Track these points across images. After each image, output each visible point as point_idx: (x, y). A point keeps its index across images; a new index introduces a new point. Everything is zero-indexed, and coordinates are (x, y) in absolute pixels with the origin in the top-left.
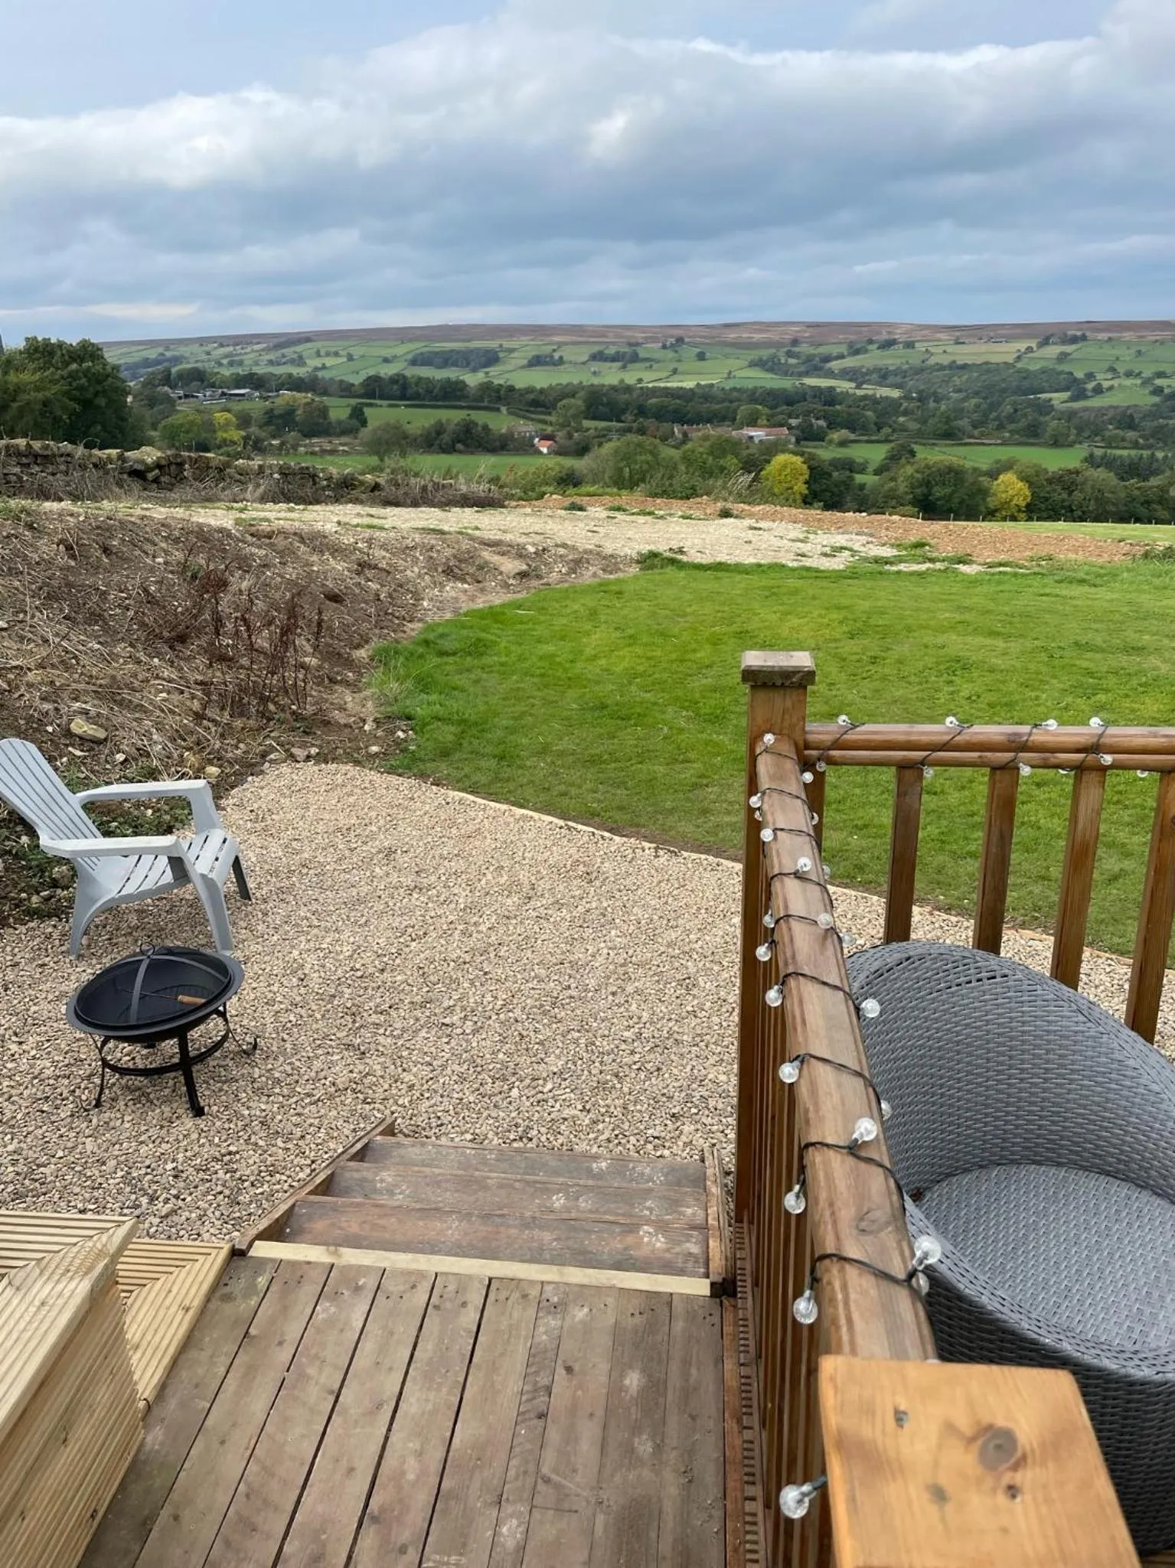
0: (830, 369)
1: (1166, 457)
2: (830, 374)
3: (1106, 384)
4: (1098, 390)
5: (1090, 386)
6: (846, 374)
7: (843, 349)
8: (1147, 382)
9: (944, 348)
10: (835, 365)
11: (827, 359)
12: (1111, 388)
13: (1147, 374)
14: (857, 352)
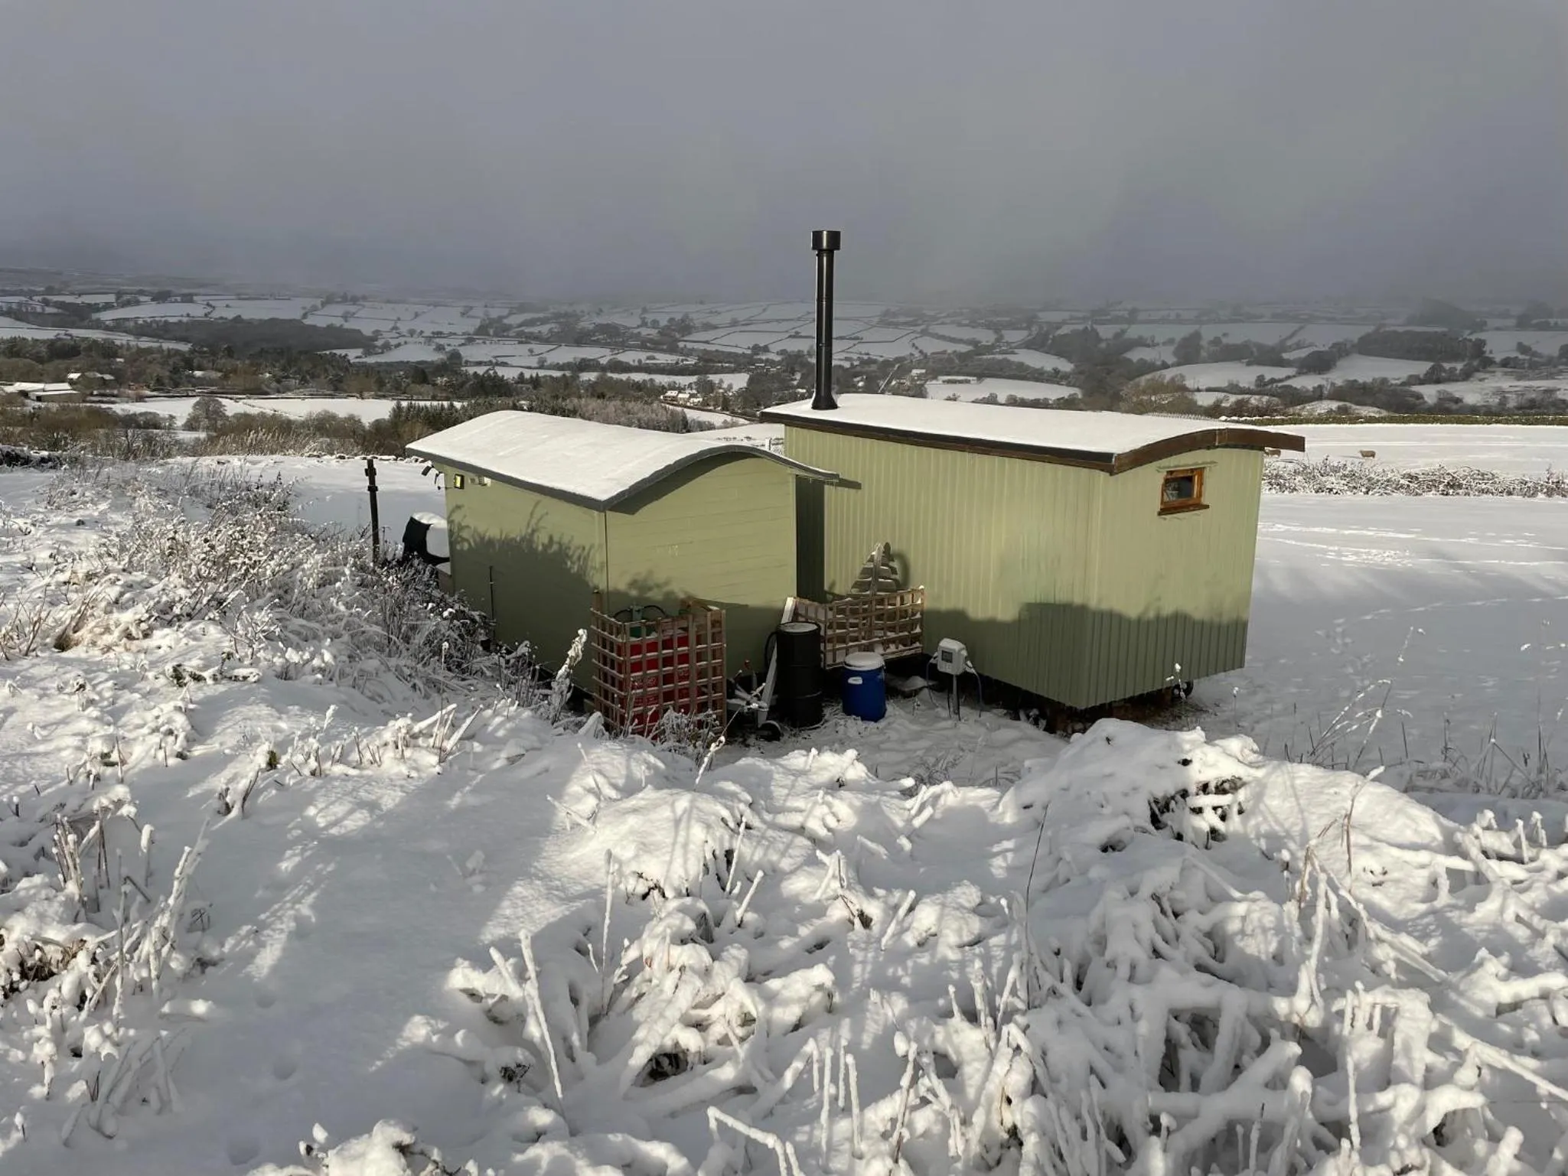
0: (98, 319)
1: (463, 407)
2: (98, 325)
3: (393, 342)
4: (387, 347)
5: (379, 343)
6: (119, 326)
7: (111, 298)
8: (429, 339)
9: (228, 302)
10: (107, 316)
11: (96, 308)
12: (399, 345)
13: (427, 333)
14: (128, 304)
